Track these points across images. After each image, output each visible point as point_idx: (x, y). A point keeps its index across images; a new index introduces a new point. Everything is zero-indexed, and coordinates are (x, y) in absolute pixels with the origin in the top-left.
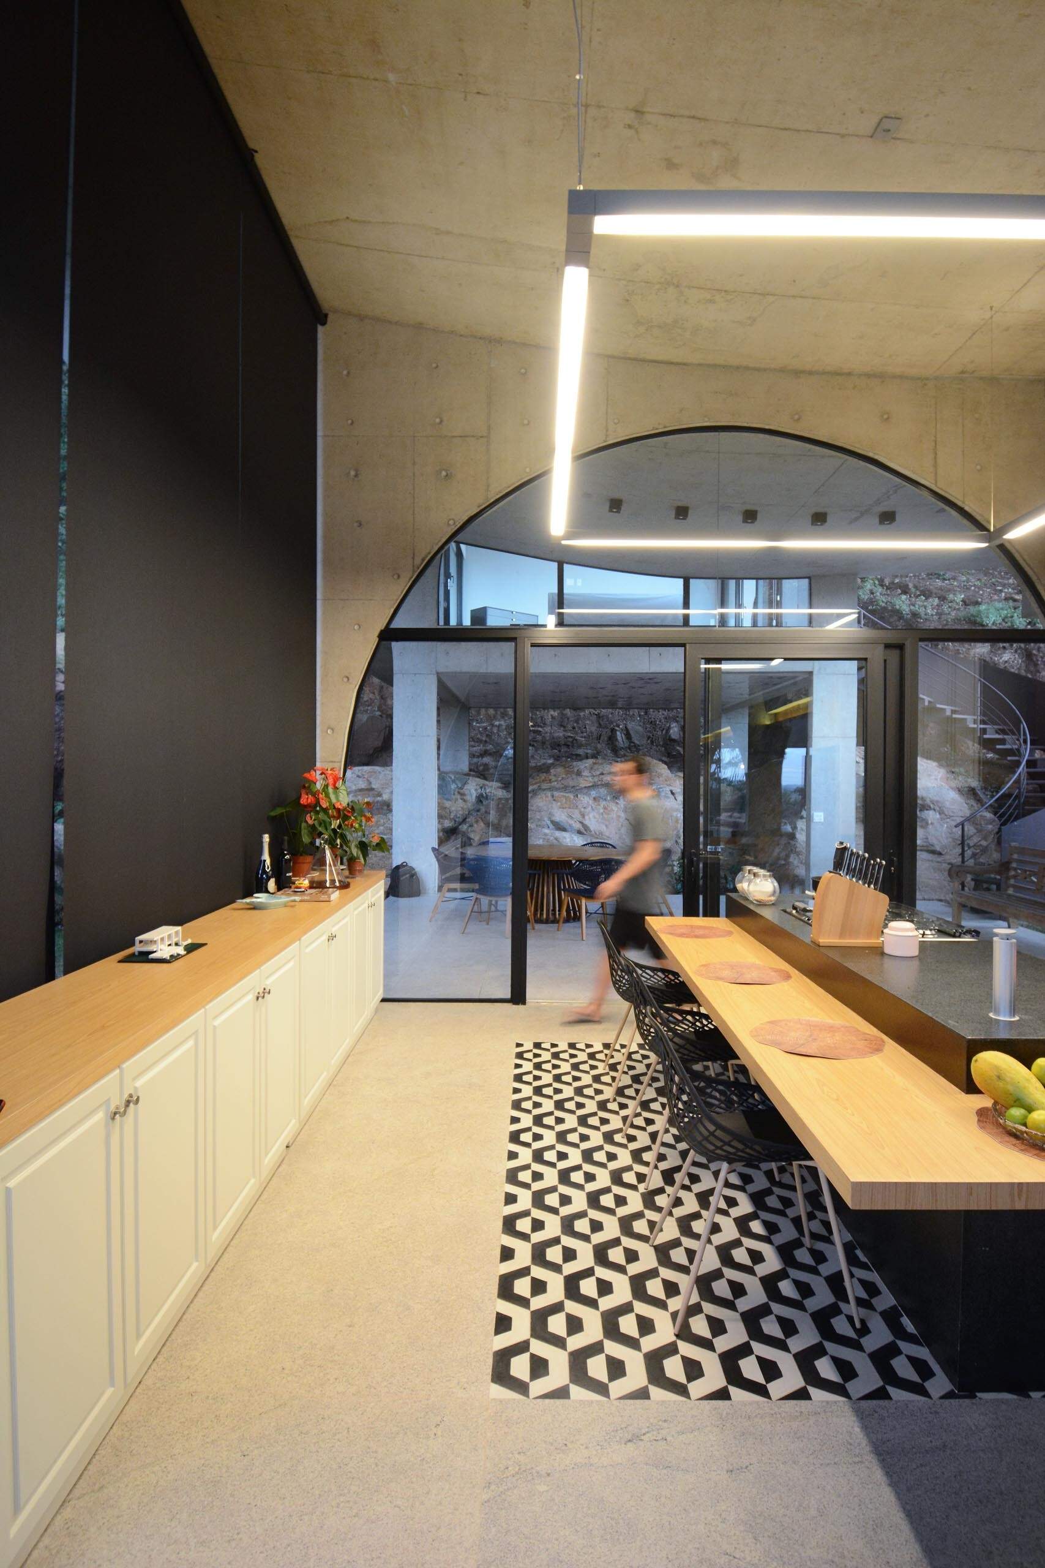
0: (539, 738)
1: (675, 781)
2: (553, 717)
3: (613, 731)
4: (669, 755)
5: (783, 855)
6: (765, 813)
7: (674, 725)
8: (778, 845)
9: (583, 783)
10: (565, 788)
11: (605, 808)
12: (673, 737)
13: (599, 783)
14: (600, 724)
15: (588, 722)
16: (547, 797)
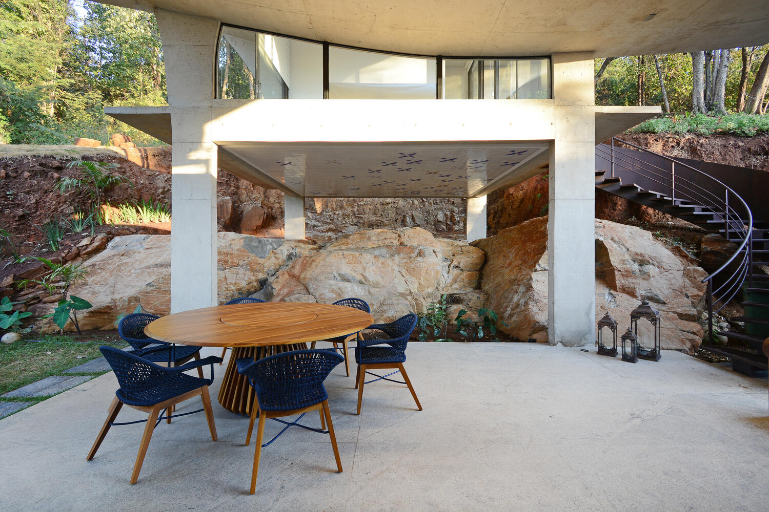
0: (361, 221)
1: (437, 243)
2: (370, 209)
3: (404, 216)
4: (437, 230)
5: (522, 301)
6: (503, 267)
7: (440, 212)
8: (517, 292)
9: (370, 245)
10: (357, 249)
11: (383, 263)
12: (440, 220)
13: (383, 245)
14: (397, 213)
15: (390, 212)
16: (339, 255)
